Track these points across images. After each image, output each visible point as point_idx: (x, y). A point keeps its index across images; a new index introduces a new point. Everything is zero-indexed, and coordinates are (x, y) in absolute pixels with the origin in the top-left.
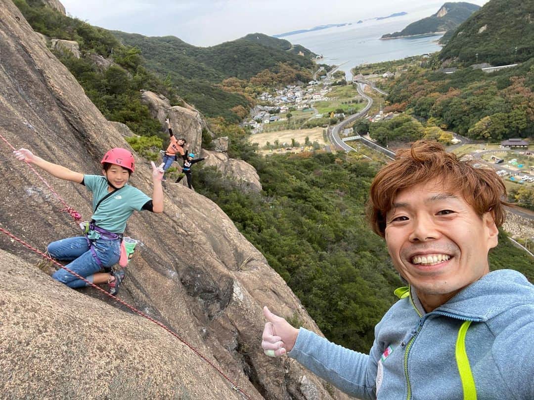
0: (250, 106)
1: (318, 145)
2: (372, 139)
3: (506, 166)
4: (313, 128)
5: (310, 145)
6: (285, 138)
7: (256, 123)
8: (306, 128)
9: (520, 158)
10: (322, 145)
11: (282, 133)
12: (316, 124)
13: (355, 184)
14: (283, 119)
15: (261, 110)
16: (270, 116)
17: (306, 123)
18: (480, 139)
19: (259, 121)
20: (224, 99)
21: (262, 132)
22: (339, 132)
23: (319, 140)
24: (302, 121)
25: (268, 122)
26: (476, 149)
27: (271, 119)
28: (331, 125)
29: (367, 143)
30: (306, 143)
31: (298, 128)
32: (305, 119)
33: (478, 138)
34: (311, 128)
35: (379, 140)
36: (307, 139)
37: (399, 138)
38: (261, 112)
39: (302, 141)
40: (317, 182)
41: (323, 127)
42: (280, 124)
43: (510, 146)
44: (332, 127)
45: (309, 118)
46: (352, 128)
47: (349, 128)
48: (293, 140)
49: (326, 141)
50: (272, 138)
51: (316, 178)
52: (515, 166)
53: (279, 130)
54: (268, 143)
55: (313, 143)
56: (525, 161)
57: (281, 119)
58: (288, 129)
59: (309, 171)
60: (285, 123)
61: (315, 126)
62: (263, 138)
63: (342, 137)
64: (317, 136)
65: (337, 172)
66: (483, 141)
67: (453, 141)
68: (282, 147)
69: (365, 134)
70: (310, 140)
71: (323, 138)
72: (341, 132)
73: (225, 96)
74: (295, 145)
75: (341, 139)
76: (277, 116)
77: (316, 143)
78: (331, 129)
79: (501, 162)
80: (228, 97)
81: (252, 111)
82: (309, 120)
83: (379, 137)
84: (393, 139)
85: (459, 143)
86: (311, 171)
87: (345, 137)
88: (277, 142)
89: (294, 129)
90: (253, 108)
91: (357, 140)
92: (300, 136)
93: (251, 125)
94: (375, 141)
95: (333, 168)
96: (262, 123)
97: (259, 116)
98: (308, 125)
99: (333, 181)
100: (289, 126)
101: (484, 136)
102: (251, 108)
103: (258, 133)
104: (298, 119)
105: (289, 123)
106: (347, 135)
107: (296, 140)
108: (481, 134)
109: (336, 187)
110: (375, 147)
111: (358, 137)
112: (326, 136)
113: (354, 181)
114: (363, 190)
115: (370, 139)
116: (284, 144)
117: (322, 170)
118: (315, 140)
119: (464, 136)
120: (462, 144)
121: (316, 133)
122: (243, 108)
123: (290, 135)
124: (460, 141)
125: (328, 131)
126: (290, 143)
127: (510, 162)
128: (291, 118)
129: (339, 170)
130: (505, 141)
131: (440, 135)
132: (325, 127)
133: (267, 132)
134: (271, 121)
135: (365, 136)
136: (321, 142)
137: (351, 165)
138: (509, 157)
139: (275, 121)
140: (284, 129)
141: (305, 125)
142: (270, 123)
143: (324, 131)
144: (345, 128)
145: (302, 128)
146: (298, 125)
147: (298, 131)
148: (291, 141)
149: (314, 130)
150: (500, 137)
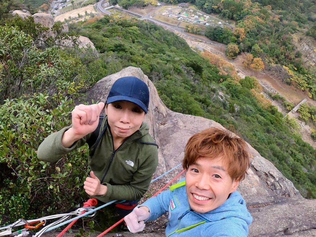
0: (50, 2)
1: (93, 14)
2: (120, 6)
3: (182, 15)
4: (88, 6)
5: (88, 15)
6: (74, 14)
7: (55, 10)
8: (84, 7)
9: (187, 11)
10: (94, 13)
11: (71, 12)
12: (89, 3)
13: (125, 32)
14: (69, 5)
15: (56, 3)
16: (62, 5)
17: (82, 4)
18: (169, 3)
19: (56, 9)
20: (34, 3)
21: (60, 14)
22: (102, 5)
23: (92, 11)
24: (80, 3)
25: (62, 8)
26: (169, 8)
27: (63, 6)
28: (97, 2)
29: (117, 9)
30: (86, 14)
31: (79, 8)
32: (81, 2)
33: (168, 3)
34: (86, 6)
35: (124, 7)
36: (86, 12)
37: (133, 4)
38: (56, 4)
39: (83, 14)
40: (106, 35)
41: (93, 4)
42: (69, 8)
43: (181, 6)
44: (97, 3)
45: (84, 1)
46: (108, 3)
47: (106, 2)
48: (79, 14)
49: (96, 11)
50: (67, 16)
51: (104, 32)
52: (185, 15)
53: (69, 11)
54: (65, 19)
55: (89, 13)
56: (188, 13)
57: (68, 5)
58: (74, 9)
59: (99, 29)
60: (71, 6)
61: (88, 5)
62: (62, 17)
63: (104, 7)
64: (91, 10)
65: (114, 27)
66: (170, 4)
67: (158, 4)
68: (74, 19)
69: (116, 4)
70: (88, 12)
71: (94, 10)
72: (103, 5)
73: (35, 2)
74: (80, 16)
75: (104, 9)
76: (66, 4)
77: (91, 13)
78: (97, 4)
79: (180, 13)
80: (37, 1)
81: (51, 5)
82: (84, 2)
83: (124, 5)
84: (130, 5)
85: (160, 5)
86: (100, 30)
87: (105, 7)
88: (70, 18)
89: (77, 8)
90: (51, 3)
91: (112, 8)
92: (82, 11)
93: (53, 12)
94: (122, 7)
95: (111, 25)
96: (58, 9)
97: (56, 6)
98: (84, 5)
99: (113, 32)
100: (74, 7)
101: (170, 2)
102: (50, 4)
103: (58, 15)
104: (78, 3)
105: (73, 6)
106: (106, 6)
107: (80, 14)
108: (169, 1)
109: (116, 35)
110: (122, 10)
111: (113, 6)
112: (95, 8)
113: (123, 31)
114: (129, 34)
115: (119, 7)
116: (74, 18)
117: (106, 28)
118: (91, 12)
119: (162, 2)
120: (162, 6)
121: (89, 8)
122: (46, 4)
123: (76, 12)
124: (160, 4)
125: (96, 6)
126: (77, 16)
127: (183, 13)
128: (74, 3)
129: (114, 26)
130: (179, 4)
131: (152, 2)
132: (94, 4)
133: (63, 13)
134: (63, 7)
135: (116, 6)
136: (94, 12)
137: (118, 22)
138: (183, 11)
139: (65, 7)
140: (72, 10)
141: (83, 5)
142: (63, 8)
143: (94, 6)
144: (104, 3)
145: (81, 7)
146: (79, 6)
147: (79, 9)
148: (78, 15)
149: (88, 7)
150: (177, 2)
